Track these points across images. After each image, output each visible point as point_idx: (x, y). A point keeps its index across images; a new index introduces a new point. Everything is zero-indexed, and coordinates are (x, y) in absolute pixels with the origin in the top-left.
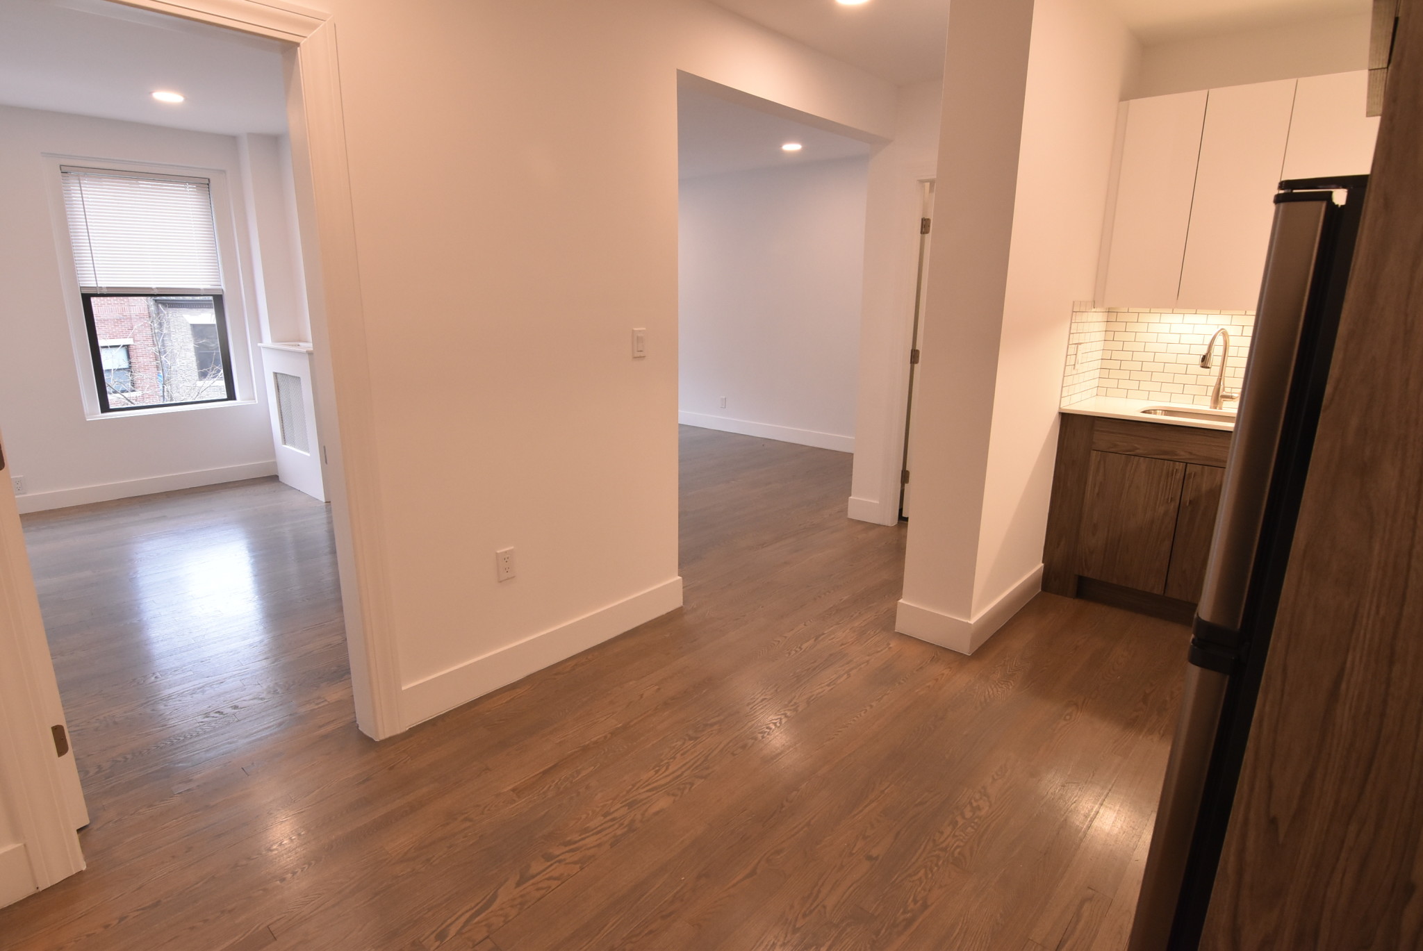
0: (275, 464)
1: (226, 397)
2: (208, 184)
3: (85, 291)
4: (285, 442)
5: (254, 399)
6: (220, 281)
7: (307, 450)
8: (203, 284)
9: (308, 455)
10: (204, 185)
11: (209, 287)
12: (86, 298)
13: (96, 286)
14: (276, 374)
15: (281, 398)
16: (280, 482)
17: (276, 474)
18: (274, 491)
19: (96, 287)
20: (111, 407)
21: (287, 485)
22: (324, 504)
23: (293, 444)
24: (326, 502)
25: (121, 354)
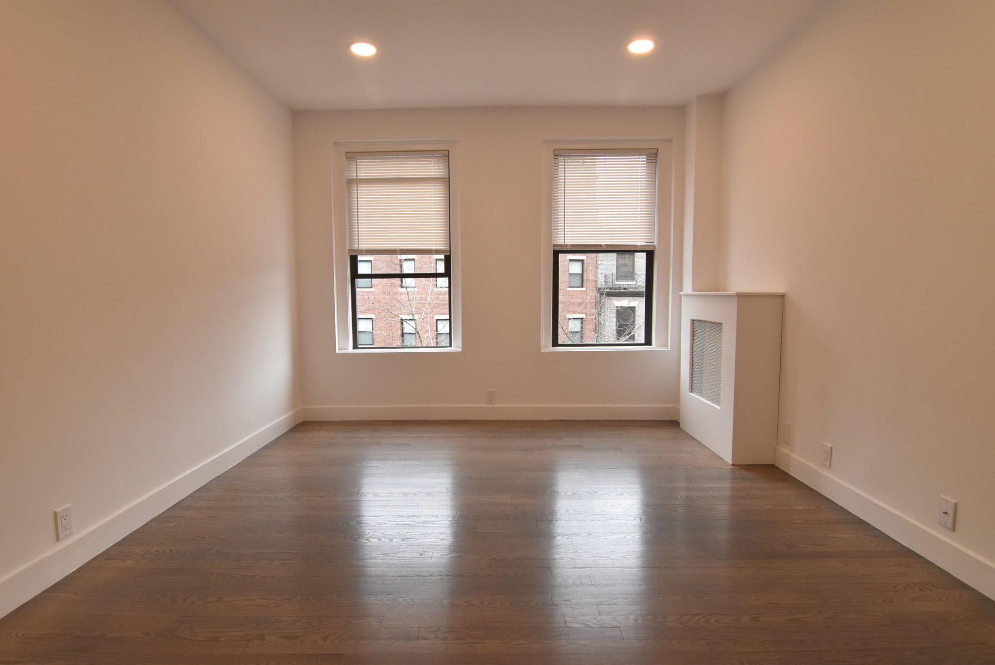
0: (677, 410)
1: (643, 342)
2: (656, 154)
3: (557, 248)
4: (692, 390)
5: (667, 346)
6: (654, 236)
7: (717, 401)
8: (640, 241)
9: (719, 408)
10: (653, 156)
11: (644, 243)
12: (556, 254)
13: (563, 243)
14: (693, 321)
15: (695, 346)
16: (680, 428)
17: (676, 419)
18: (676, 439)
19: (563, 245)
20: (560, 343)
21: (687, 434)
22: (730, 467)
23: (701, 393)
24: (733, 465)
25: (578, 322)
